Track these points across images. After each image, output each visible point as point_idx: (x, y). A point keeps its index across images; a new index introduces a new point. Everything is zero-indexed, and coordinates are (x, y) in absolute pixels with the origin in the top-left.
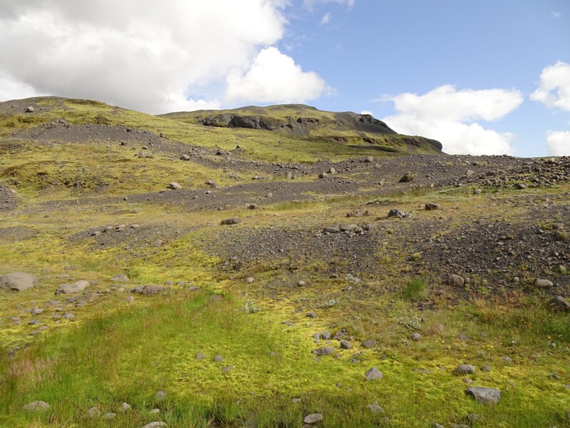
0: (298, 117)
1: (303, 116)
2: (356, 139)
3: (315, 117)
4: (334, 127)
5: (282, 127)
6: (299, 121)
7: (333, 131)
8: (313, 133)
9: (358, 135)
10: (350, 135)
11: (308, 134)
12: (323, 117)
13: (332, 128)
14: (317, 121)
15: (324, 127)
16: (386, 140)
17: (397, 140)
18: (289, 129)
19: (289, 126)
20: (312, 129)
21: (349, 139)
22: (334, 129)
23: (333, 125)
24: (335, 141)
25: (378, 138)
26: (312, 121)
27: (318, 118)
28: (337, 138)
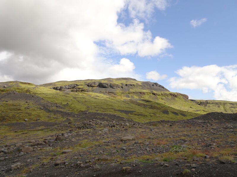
0: (126, 84)
1: (128, 83)
2: (149, 93)
3: (133, 84)
4: (141, 88)
5: (119, 87)
6: (126, 85)
7: (140, 90)
8: (131, 90)
9: (150, 92)
10: (147, 92)
11: (129, 91)
12: (137, 84)
13: (140, 88)
14: (134, 85)
15: (136, 88)
16: (162, 94)
17: (167, 94)
18: (122, 88)
19: (122, 87)
20: (131, 89)
21: (146, 93)
22: (141, 89)
23: (140, 87)
24: (140, 94)
25: (158, 93)
26: (132, 85)
27: (134, 84)
28: (141, 93)
